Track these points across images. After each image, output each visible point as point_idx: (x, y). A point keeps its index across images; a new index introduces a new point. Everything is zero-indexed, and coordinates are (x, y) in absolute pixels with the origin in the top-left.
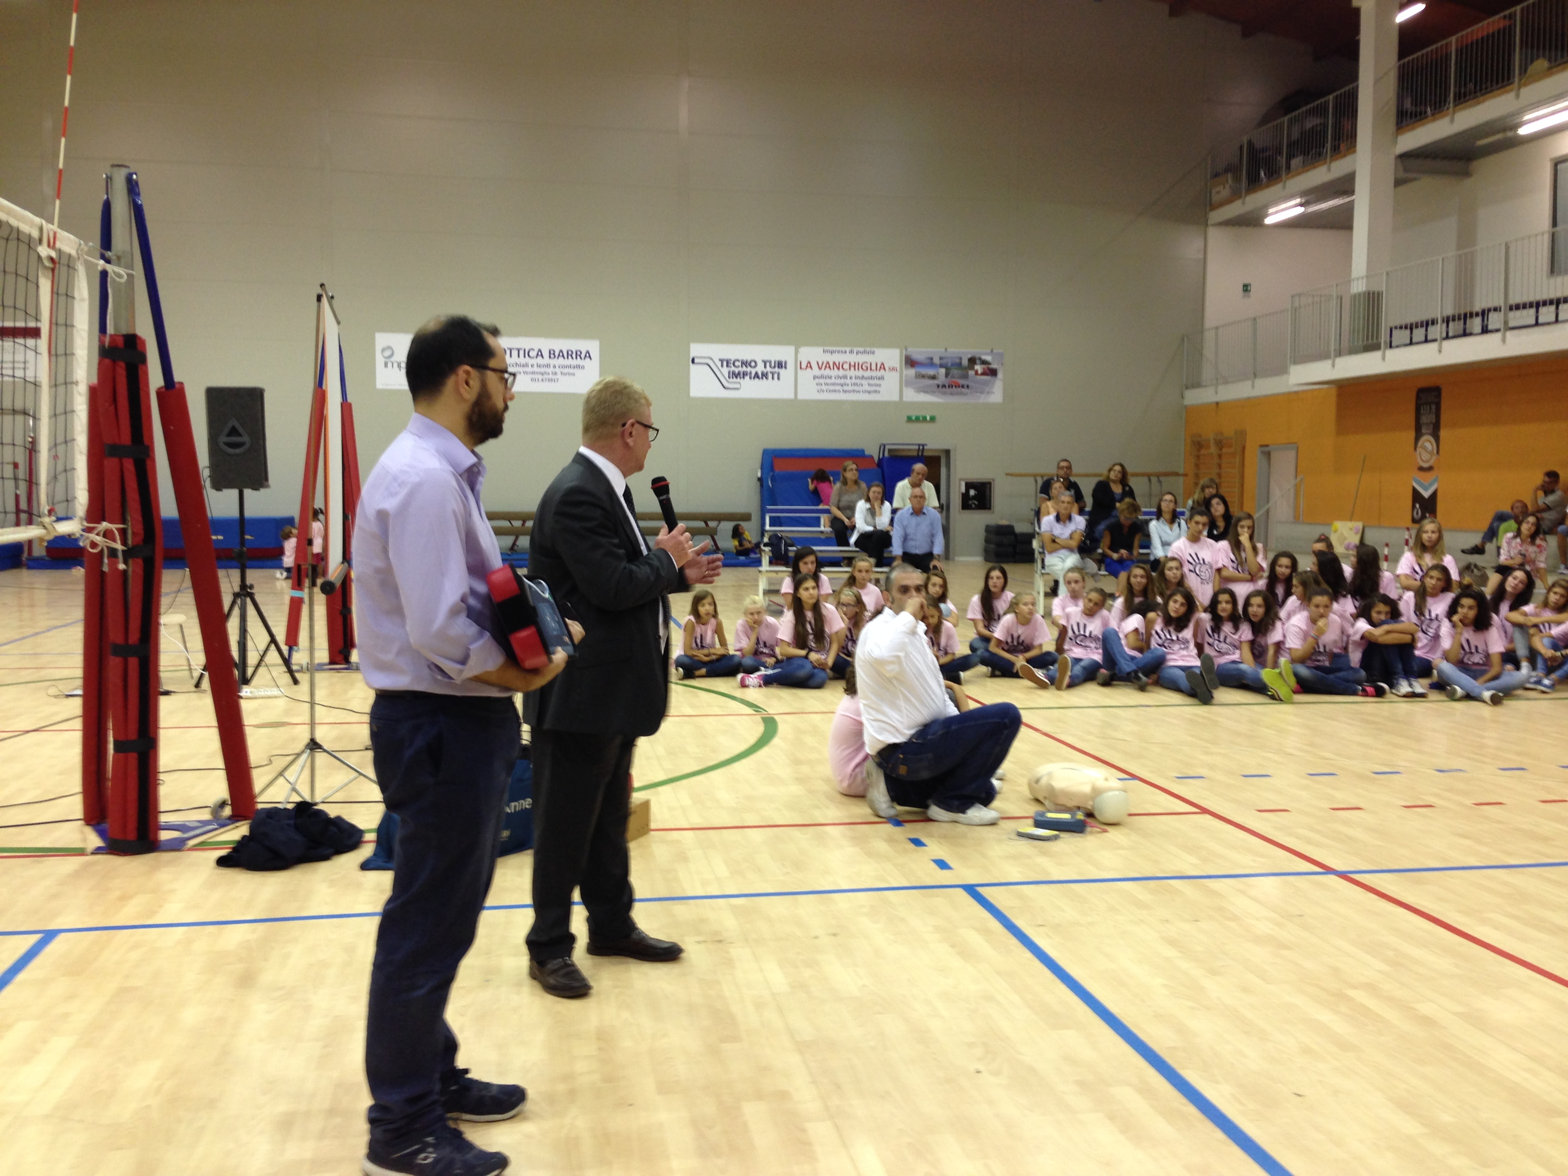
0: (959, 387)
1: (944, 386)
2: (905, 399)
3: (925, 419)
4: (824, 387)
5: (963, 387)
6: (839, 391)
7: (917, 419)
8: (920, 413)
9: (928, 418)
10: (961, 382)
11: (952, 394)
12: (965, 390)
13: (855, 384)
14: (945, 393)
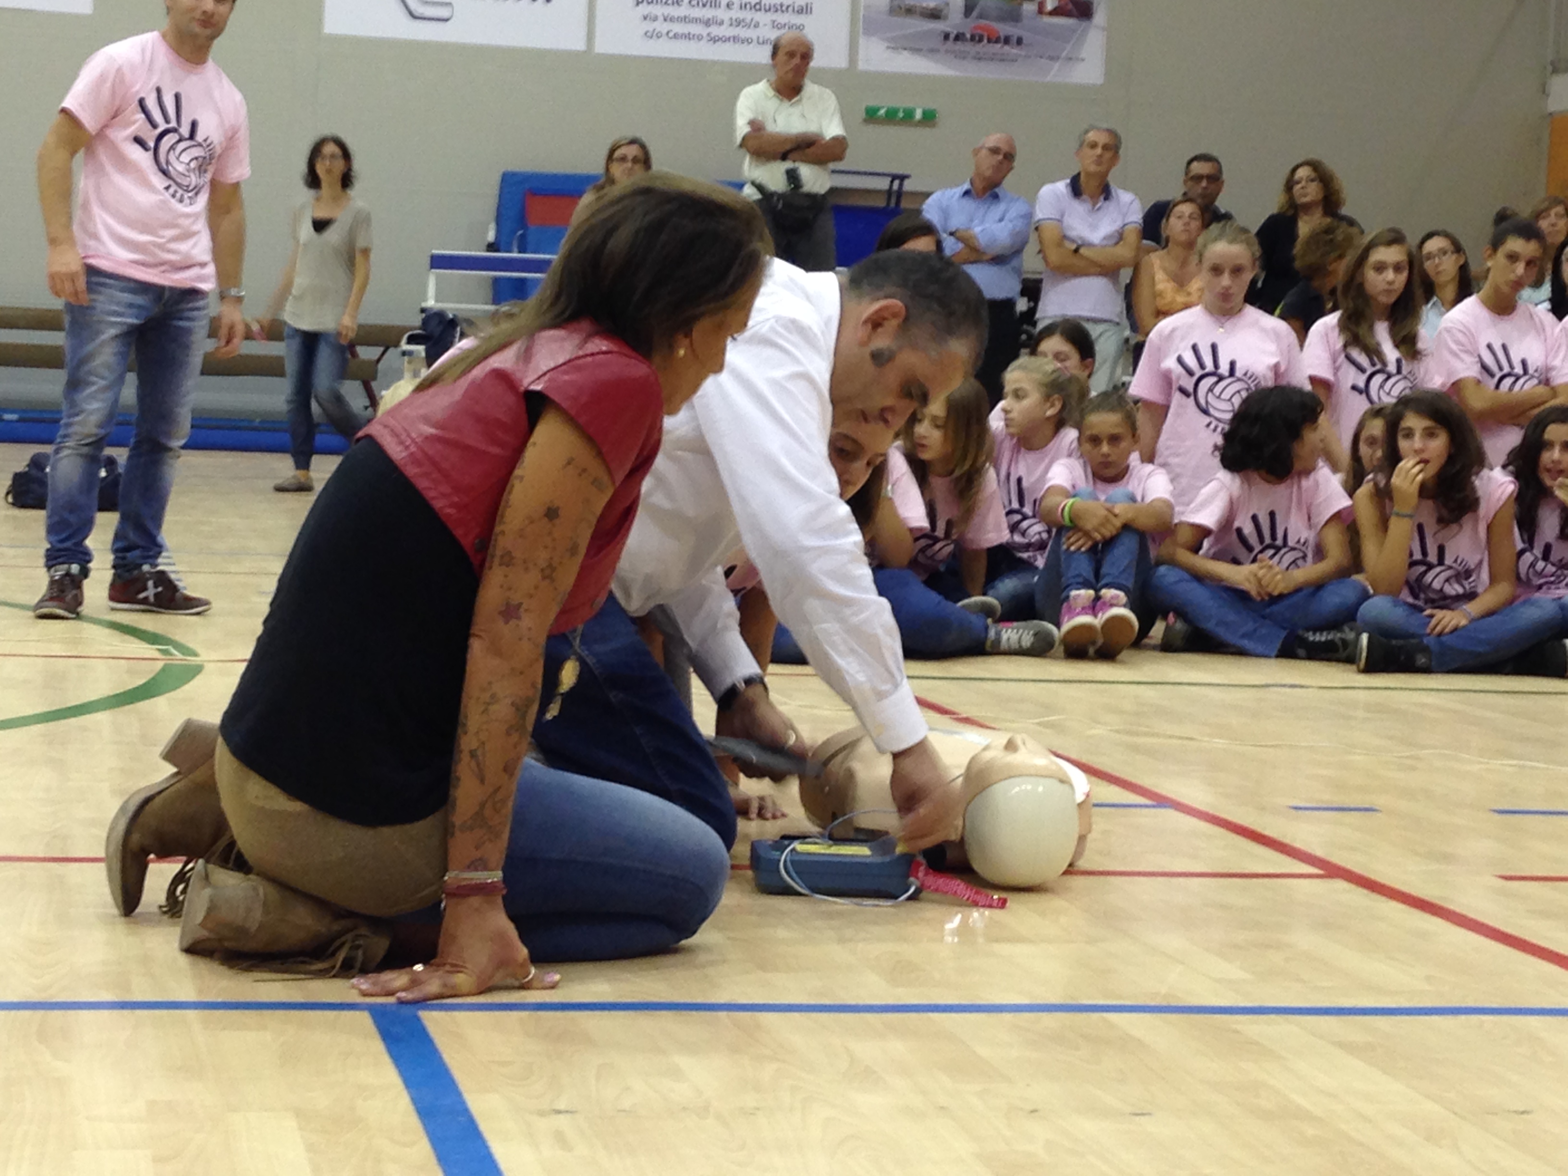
0: (997, 41)
1: (959, 37)
2: (862, 66)
3: (909, 114)
4: (663, 27)
5: (1007, 41)
6: (700, 38)
7: (891, 118)
8: (901, 103)
9: (918, 115)
10: (1004, 29)
11: (979, 58)
12: (1011, 50)
13: (739, 23)
14: (962, 56)
